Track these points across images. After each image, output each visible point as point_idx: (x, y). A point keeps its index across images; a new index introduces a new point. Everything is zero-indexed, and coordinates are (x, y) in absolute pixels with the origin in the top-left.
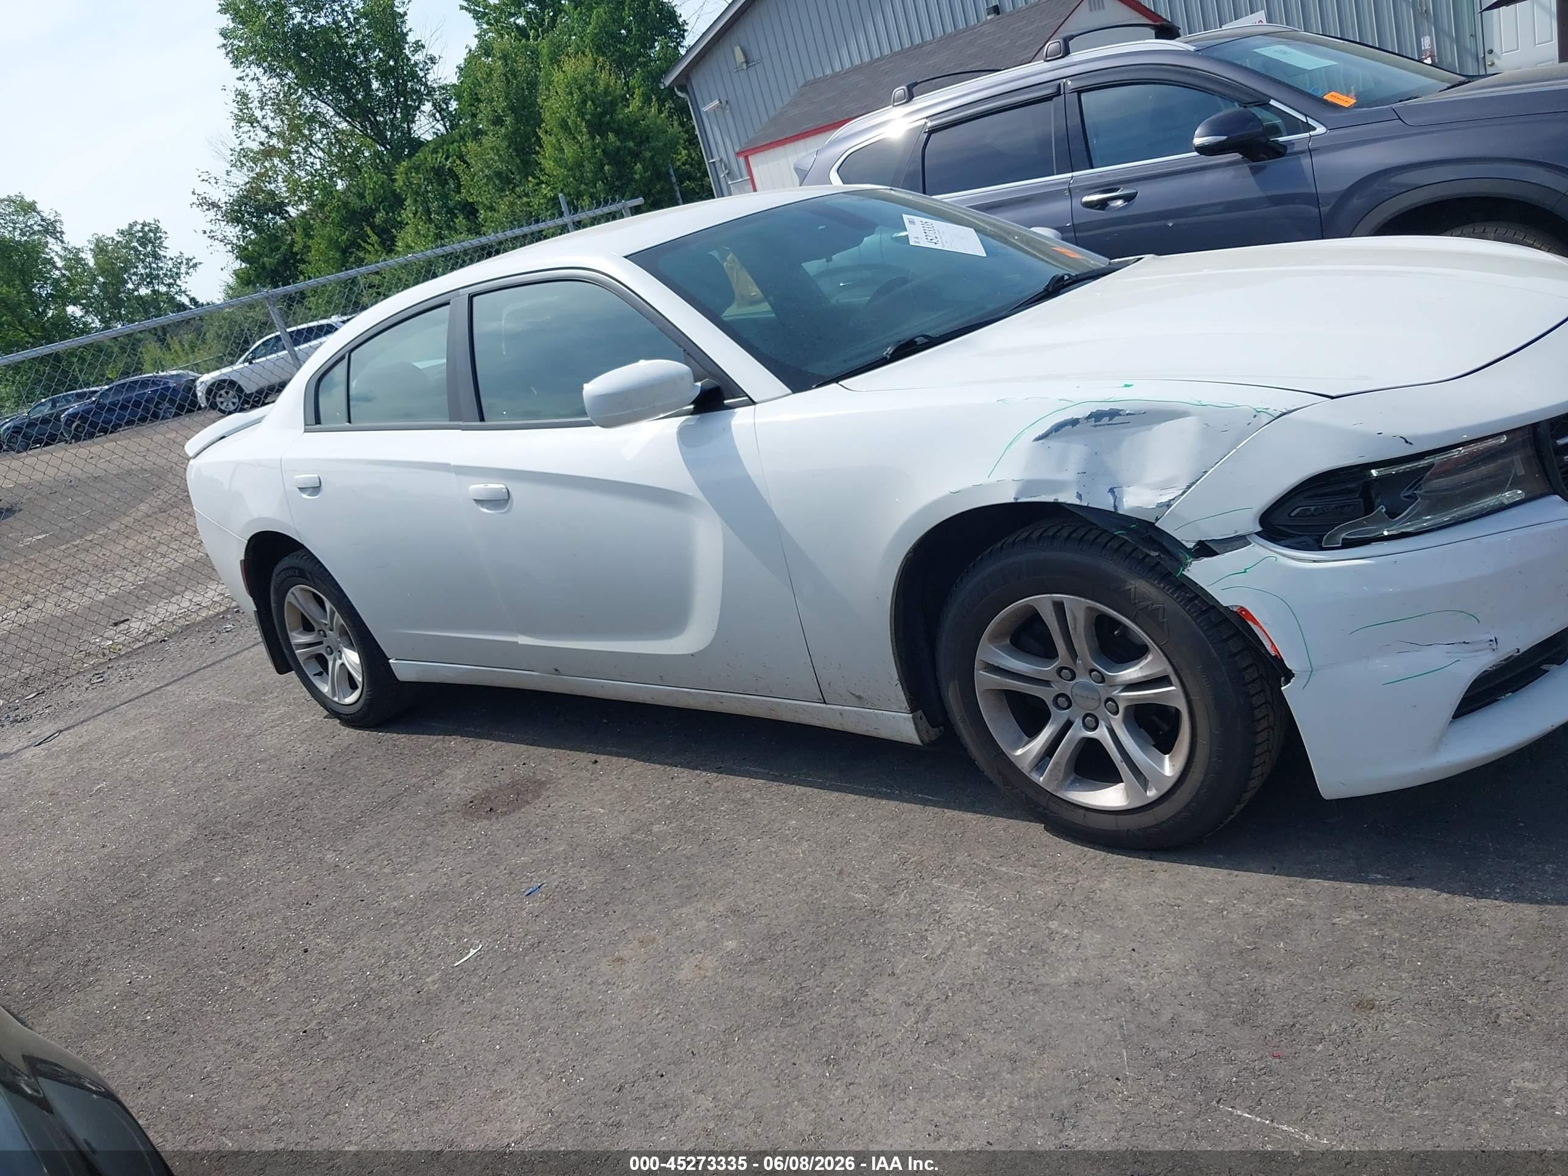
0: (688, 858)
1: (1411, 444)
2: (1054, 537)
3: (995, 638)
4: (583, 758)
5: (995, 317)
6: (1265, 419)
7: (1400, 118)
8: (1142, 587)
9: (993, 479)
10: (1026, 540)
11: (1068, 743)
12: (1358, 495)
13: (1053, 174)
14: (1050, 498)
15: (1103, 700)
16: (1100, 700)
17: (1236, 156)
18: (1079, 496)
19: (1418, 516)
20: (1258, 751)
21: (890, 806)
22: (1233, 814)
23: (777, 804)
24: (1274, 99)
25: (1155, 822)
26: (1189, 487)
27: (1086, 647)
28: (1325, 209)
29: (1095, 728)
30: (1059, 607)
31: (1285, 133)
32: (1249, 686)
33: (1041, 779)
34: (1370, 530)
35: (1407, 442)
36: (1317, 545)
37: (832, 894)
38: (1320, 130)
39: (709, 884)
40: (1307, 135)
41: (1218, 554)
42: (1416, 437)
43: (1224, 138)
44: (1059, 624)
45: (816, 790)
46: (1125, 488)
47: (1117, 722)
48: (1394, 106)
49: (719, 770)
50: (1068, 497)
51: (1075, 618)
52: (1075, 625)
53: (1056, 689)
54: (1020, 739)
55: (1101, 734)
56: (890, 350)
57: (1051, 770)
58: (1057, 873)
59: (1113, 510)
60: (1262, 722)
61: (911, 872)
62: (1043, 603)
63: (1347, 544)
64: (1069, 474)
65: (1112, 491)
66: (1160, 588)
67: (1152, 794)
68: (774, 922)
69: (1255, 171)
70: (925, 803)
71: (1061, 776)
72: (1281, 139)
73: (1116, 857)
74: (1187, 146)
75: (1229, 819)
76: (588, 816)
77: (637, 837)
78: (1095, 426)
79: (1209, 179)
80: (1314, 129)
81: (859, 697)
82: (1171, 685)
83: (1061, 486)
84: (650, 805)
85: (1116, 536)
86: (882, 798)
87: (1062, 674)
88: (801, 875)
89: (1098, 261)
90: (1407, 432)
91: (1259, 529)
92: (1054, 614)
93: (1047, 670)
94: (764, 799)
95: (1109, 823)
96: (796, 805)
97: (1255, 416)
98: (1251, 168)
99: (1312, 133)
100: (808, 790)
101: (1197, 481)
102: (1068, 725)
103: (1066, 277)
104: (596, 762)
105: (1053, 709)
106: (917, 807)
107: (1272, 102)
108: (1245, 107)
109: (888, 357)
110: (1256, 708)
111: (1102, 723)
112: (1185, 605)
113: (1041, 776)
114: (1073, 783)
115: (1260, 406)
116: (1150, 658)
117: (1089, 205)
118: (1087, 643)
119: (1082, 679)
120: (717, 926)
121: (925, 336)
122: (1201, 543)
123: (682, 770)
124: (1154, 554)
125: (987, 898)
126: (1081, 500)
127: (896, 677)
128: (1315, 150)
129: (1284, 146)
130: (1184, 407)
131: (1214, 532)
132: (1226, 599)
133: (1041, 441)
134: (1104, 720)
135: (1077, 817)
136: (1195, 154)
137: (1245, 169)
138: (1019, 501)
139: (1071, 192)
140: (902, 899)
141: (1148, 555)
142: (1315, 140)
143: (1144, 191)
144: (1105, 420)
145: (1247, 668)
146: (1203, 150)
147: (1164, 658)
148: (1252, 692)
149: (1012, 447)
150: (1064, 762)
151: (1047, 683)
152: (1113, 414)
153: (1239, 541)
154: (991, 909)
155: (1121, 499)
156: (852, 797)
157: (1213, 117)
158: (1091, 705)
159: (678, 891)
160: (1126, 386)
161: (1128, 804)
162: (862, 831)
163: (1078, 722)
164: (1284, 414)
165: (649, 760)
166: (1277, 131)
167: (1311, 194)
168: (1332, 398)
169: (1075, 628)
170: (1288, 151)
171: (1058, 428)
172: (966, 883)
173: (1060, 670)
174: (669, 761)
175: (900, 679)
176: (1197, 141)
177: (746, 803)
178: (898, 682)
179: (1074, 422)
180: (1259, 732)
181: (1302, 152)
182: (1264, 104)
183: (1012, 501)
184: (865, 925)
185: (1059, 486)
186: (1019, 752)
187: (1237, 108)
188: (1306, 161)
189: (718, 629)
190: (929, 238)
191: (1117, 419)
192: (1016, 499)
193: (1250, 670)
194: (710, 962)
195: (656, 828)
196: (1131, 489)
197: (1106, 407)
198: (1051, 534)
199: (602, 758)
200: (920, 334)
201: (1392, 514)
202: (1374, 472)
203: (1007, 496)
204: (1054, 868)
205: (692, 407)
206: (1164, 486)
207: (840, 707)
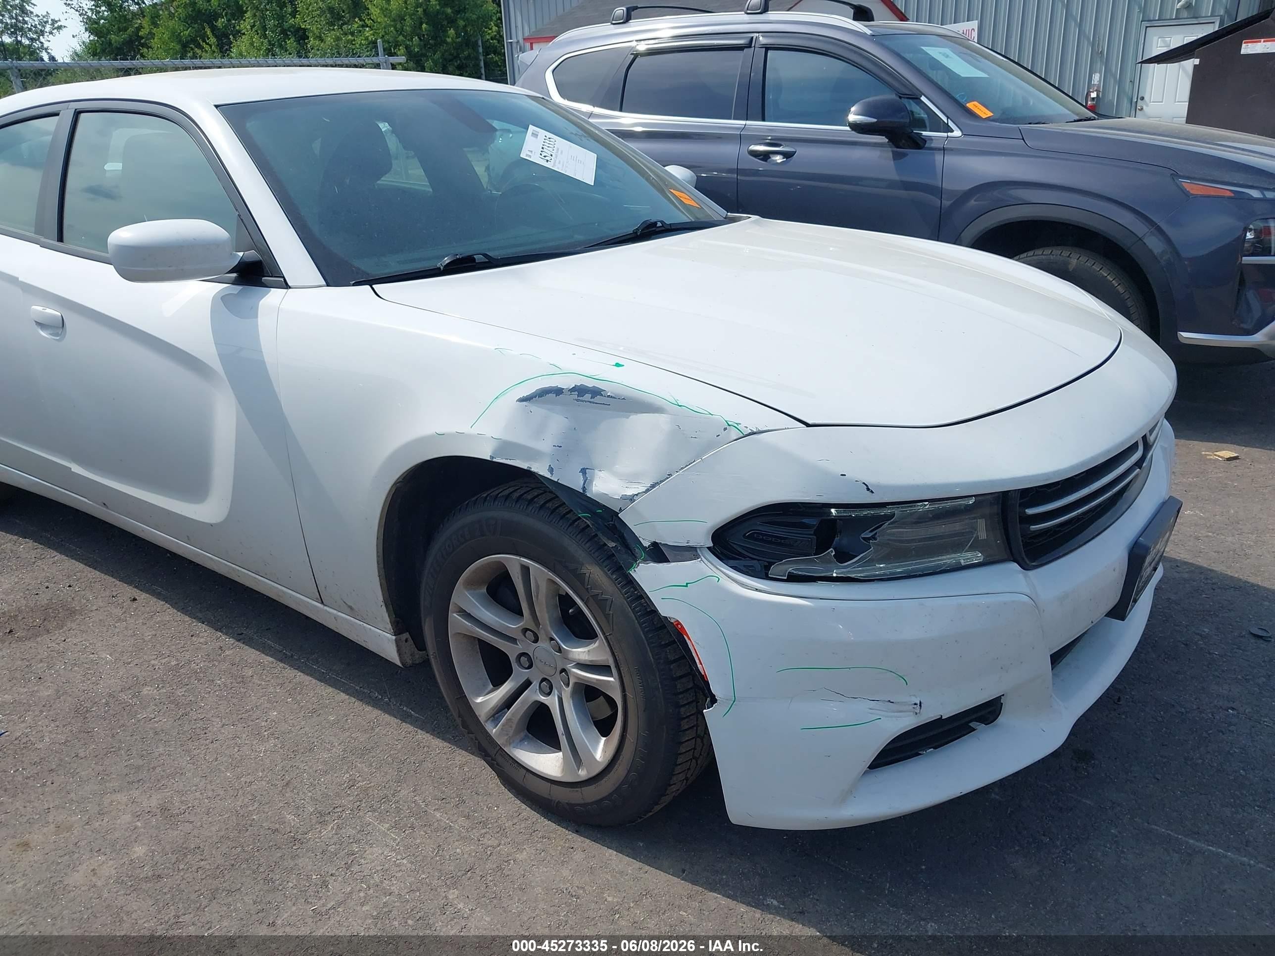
0: (156, 733)
1: (872, 492)
2: (531, 502)
3: (471, 584)
4: (127, 591)
5: (572, 250)
6: (734, 434)
7: (1023, 139)
8: (595, 573)
9: (475, 431)
10: (507, 497)
11: (523, 702)
12: (812, 533)
13: (730, 118)
14: (524, 465)
15: (559, 670)
16: (556, 668)
17: (883, 139)
18: (551, 470)
19: (871, 562)
20: (680, 761)
21: (372, 713)
22: (651, 812)
23: (271, 689)
24: (925, 96)
25: (582, 802)
26: (653, 486)
27: (546, 616)
28: (947, 203)
29: (549, 694)
30: (525, 570)
31: (928, 129)
32: (680, 696)
33: (494, 730)
34: (817, 569)
35: (868, 489)
36: (763, 574)
37: (266, 810)
38: (957, 133)
39: (158, 769)
40: (945, 135)
41: (667, 561)
42: (879, 486)
43: (875, 120)
44: (524, 586)
45: (314, 681)
46: (596, 471)
47: (567, 692)
48: (1021, 126)
49: (240, 638)
50: (540, 469)
51: (538, 587)
52: (538, 594)
53: (520, 648)
54: (485, 686)
55: (552, 702)
56: (447, 260)
57: (503, 725)
58: (483, 831)
59: (581, 491)
60: (687, 732)
61: (351, 798)
62: (513, 563)
63: (793, 578)
64: (545, 445)
65: (584, 471)
66: (612, 580)
67: (583, 774)
68: (196, 832)
69: (897, 157)
70: (405, 718)
71: (511, 733)
72: (924, 133)
73: (547, 822)
74: (842, 121)
75: (647, 816)
76: (92, 661)
77: (123, 696)
78: (577, 400)
79: (858, 154)
80: (952, 131)
81: (351, 608)
82: (611, 676)
83: (534, 454)
84: (156, 662)
85: (579, 518)
86: (368, 703)
87: (527, 635)
88: (249, 779)
89: (715, 210)
90: (870, 480)
91: (711, 544)
92: (520, 578)
93: (512, 626)
94: (263, 679)
95: (542, 789)
96: (288, 693)
97: (725, 429)
98: (893, 152)
99: (950, 134)
100: (307, 679)
101: (662, 482)
102: (527, 684)
103: (659, 224)
104: (135, 599)
105: (515, 666)
106: (394, 721)
107: (923, 98)
108: (900, 97)
109: (442, 268)
110: (684, 718)
111: (555, 692)
112: (632, 602)
113: (495, 728)
114: (522, 740)
115: (732, 419)
116: (597, 644)
117: (755, 154)
118: (548, 612)
119: (543, 644)
120: (139, 824)
121: (485, 255)
122: (655, 545)
123: (207, 628)
124: (611, 544)
125: (407, 847)
126: (552, 474)
127: (381, 598)
128: (951, 150)
129: (924, 140)
130: (659, 402)
131: (669, 538)
132: (665, 609)
133: (524, 403)
134: (557, 688)
135: (518, 776)
136: (848, 128)
137: (888, 153)
138: (494, 460)
139: (741, 138)
140: (327, 832)
141: (605, 545)
142: (951, 141)
143: (802, 151)
144: (588, 397)
145: (681, 677)
146: (856, 127)
147: (608, 649)
148: (682, 702)
149: (498, 401)
150: (516, 720)
151: (513, 640)
152: (596, 392)
153: (689, 552)
154: (405, 861)
155: (591, 481)
156: (343, 696)
157: (871, 99)
158: (548, 672)
159: (125, 771)
160: (618, 365)
161: (562, 777)
162: (331, 738)
163: (535, 685)
164: (754, 433)
165: (184, 610)
166: (922, 125)
167: (937, 187)
168: (808, 425)
169: (537, 596)
170: (927, 145)
171: (542, 393)
172: (396, 825)
173: (525, 630)
174: (200, 615)
175: (385, 601)
176: (852, 118)
177: (243, 681)
178: (382, 603)
179: (558, 391)
180: (683, 743)
181: (939, 149)
182: (916, 99)
183: (489, 458)
184: (279, 855)
185: (533, 454)
186: (479, 700)
187: (891, 96)
188: (939, 157)
189: (231, 506)
190: (544, 154)
191: (598, 399)
192: (492, 457)
193: (684, 680)
194: (109, 869)
195: (146, 691)
196: (602, 474)
197: (590, 384)
198: (529, 497)
199: (142, 596)
200: (478, 252)
201: (843, 557)
202: (833, 510)
203: (484, 453)
204: (484, 824)
205: (234, 275)
206: (632, 479)
207: (335, 612)
